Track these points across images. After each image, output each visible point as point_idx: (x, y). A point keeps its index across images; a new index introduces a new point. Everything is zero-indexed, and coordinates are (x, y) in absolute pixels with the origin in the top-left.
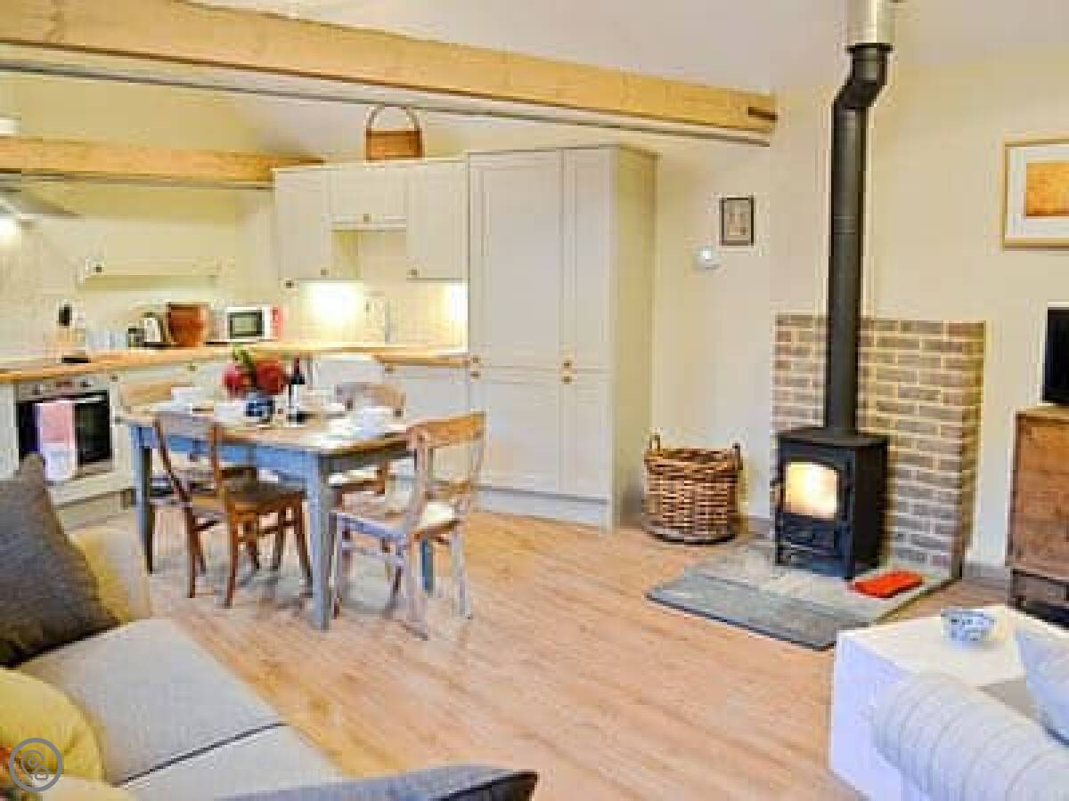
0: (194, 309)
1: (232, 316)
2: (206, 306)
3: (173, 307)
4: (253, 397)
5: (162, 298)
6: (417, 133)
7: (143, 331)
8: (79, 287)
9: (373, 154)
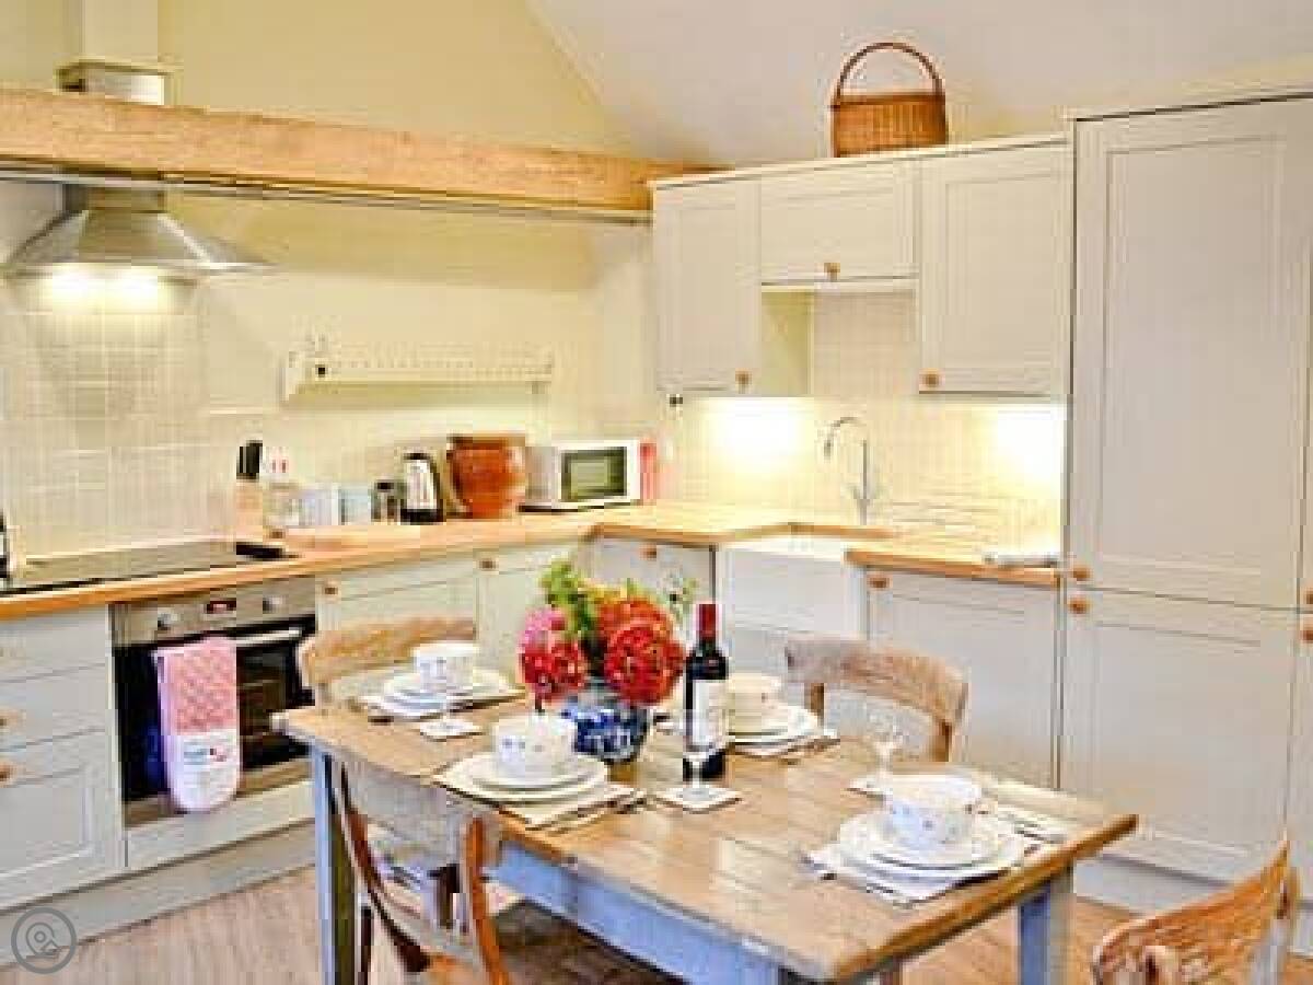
0: (497, 446)
1: (568, 458)
2: (521, 440)
3: (460, 442)
4: (592, 703)
5: (439, 425)
6: (937, 99)
7: (403, 488)
8: (283, 404)
9: (848, 142)
